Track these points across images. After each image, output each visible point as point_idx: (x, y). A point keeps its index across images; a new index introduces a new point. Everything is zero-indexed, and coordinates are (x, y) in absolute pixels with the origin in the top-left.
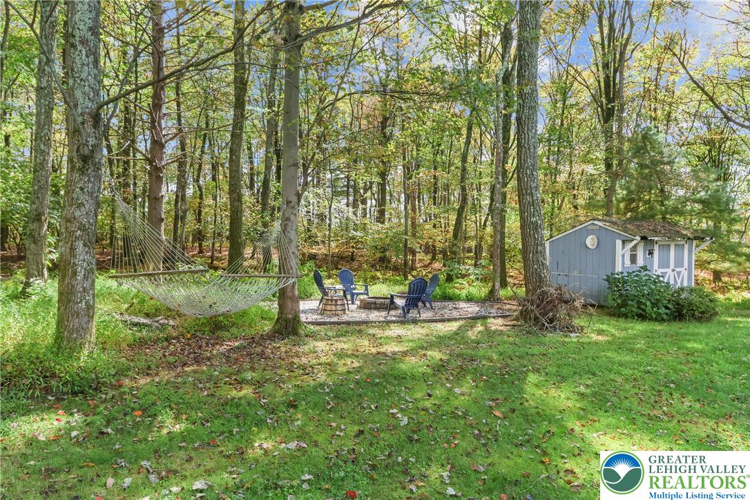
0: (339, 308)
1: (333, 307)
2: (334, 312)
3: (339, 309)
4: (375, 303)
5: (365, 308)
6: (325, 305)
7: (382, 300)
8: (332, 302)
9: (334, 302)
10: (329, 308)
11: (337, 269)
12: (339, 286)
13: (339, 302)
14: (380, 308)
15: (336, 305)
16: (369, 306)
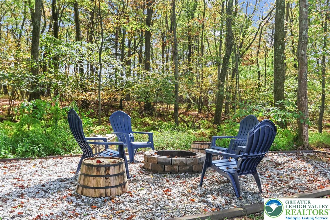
0: (113, 181)
1: (102, 182)
2: (103, 191)
3: (112, 184)
4: (171, 163)
5: (154, 171)
6: (86, 175)
7: (183, 159)
8: (98, 170)
9: (103, 170)
10: (92, 182)
11: (107, 116)
12: (111, 136)
13: (113, 171)
14: (179, 172)
15: (107, 176)
16: (160, 168)
